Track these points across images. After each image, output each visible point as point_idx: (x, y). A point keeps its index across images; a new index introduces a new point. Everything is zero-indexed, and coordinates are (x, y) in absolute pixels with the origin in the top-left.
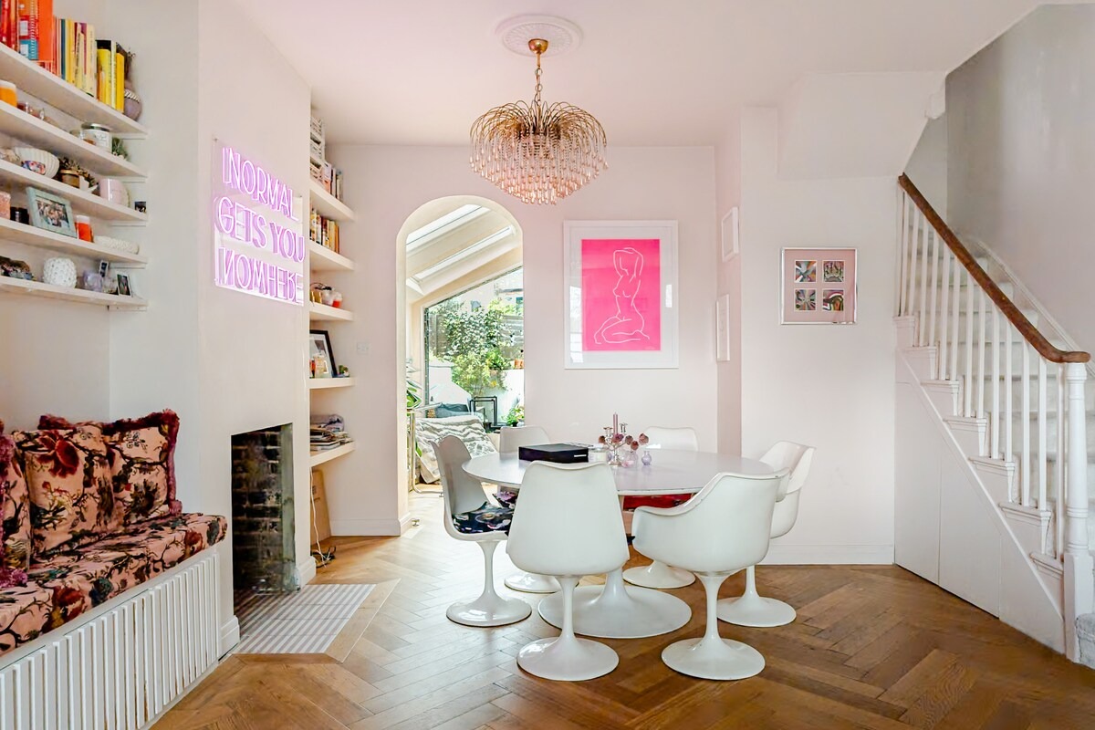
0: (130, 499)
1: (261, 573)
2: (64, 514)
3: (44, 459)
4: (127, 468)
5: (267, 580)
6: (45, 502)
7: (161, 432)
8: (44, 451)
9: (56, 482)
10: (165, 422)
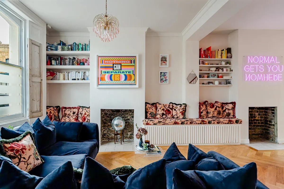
0: (226, 114)
1: (271, 137)
2: (211, 113)
3: (209, 106)
4: (226, 109)
5: (272, 139)
6: (209, 111)
7: (232, 105)
8: (209, 105)
9: (210, 109)
10: (234, 104)
